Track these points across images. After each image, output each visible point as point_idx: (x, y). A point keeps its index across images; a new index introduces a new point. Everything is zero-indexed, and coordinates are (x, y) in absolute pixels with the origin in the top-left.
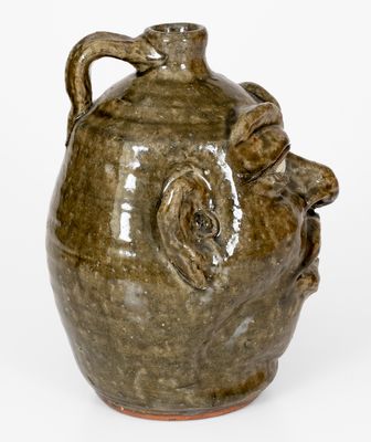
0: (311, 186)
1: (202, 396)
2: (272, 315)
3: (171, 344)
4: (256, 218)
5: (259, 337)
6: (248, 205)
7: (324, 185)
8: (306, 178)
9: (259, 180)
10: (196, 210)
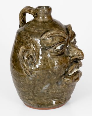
0: (73, 54)
1: (35, 103)
2: (54, 86)
3: (24, 88)
4: (45, 59)
5: (50, 91)
6: (43, 56)
7: (77, 55)
8: (73, 52)
9: (48, 50)
10: (30, 55)
